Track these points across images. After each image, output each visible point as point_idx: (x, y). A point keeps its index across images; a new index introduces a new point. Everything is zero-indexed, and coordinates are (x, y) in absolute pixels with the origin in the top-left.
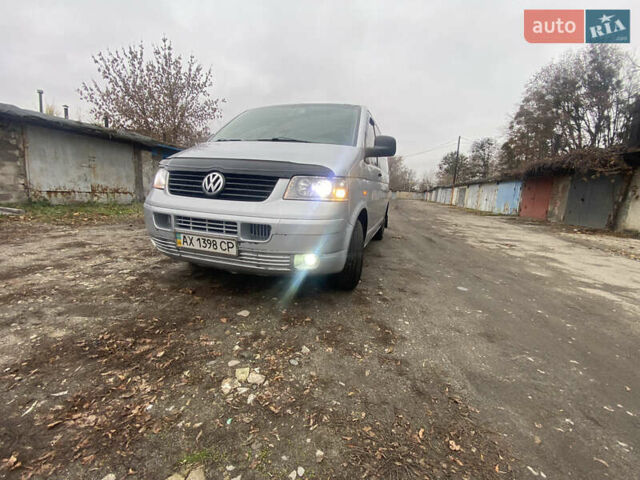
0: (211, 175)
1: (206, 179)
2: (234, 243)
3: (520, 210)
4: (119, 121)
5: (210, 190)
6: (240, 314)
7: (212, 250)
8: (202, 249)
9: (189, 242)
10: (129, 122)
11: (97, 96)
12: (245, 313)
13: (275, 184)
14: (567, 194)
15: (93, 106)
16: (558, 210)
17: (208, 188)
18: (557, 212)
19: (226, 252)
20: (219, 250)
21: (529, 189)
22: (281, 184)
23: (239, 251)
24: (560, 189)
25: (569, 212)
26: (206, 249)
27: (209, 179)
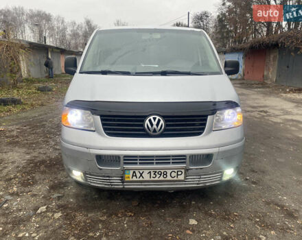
0: (151, 118)
1: (147, 122)
2: (183, 171)
3: (244, 75)
5: (155, 131)
7: (162, 178)
8: (152, 179)
9: (138, 175)
14: (276, 63)
16: (271, 73)
17: (152, 129)
18: (270, 76)
19: (175, 179)
20: (169, 178)
21: (249, 58)
22: (210, 119)
23: (187, 176)
24: (271, 59)
25: (279, 76)
26: (156, 179)
27: (150, 120)
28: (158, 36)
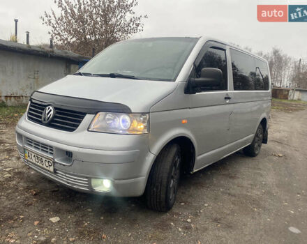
0: (48, 108)
2: (52, 162)
4: (67, 39)
5: (45, 119)
6: (51, 219)
7: (41, 165)
8: (37, 163)
9: (30, 157)
10: (74, 39)
11: (53, 21)
12: (55, 219)
13: (83, 118)
15: (50, 29)
19: (48, 169)
20: (44, 166)
22: (88, 117)
23: (55, 170)
26: (39, 164)
27: (46, 111)
28: (150, 44)
